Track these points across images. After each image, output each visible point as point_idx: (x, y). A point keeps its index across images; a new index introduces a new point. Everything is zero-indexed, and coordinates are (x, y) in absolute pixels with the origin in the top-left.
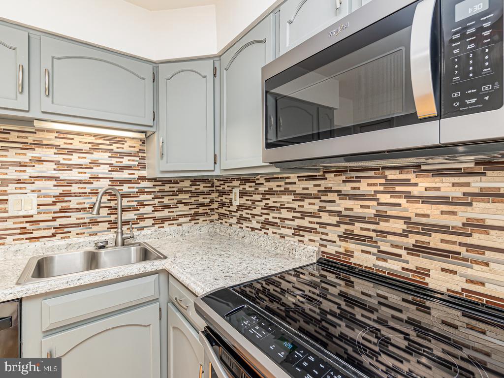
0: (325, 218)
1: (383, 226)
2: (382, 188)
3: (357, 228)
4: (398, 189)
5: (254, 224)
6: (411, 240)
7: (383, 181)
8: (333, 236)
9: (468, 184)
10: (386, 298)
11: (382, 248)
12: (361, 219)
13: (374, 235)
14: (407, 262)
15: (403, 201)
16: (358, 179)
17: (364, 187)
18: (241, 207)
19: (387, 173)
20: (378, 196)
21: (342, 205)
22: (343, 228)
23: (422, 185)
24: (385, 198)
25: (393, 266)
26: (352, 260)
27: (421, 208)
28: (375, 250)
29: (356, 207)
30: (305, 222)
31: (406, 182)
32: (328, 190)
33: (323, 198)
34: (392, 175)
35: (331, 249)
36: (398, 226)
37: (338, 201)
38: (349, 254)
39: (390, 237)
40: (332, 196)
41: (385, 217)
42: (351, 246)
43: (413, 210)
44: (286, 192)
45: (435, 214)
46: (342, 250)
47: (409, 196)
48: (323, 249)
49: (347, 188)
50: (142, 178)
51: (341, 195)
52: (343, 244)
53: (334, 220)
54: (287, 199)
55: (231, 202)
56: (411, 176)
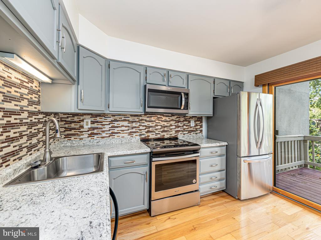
0: (141, 128)
1: (157, 128)
2: (156, 119)
3: (151, 129)
4: (160, 119)
6: (162, 130)
7: (157, 117)
8: (144, 133)
9: (170, 118)
10: (157, 144)
11: (156, 133)
12: (152, 127)
13: (154, 130)
14: (161, 134)
15: (160, 122)
16: (151, 117)
17: (153, 119)
19: (158, 116)
20: (156, 121)
21: (146, 124)
22: (147, 130)
23: (164, 118)
24: (157, 121)
25: (159, 136)
26: (149, 138)
27: (164, 123)
28: (155, 134)
29: (151, 124)
30: (134, 130)
31: (161, 118)
32: (142, 120)
33: (140, 122)
34: (159, 116)
35: (143, 136)
36: (160, 127)
37: (145, 123)
38: (148, 136)
39: (158, 130)
40: (143, 121)
41: (157, 126)
42: (149, 134)
43: (162, 123)
44: (125, 120)
45: (166, 124)
46: (146, 136)
47: (162, 121)
48: (141, 137)
49: (148, 119)
51: (146, 121)
52: (146, 134)
53: (144, 128)
54: (126, 123)
56: (162, 117)
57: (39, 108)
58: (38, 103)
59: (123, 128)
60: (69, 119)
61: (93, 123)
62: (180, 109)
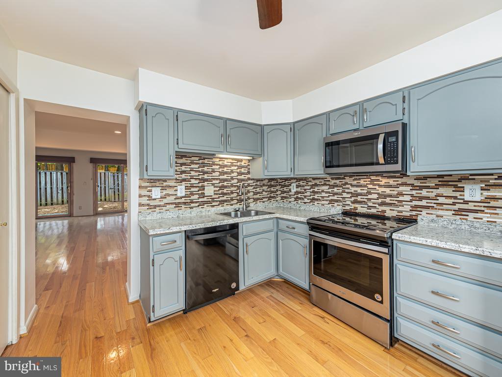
0: (345, 195)
1: (370, 197)
2: (369, 183)
3: (359, 199)
4: (375, 183)
5: (306, 200)
6: (380, 201)
7: (370, 180)
8: (348, 203)
9: (398, 181)
10: (371, 223)
11: (369, 205)
12: (361, 194)
13: (366, 200)
14: (378, 209)
15: (377, 187)
16: (359, 179)
17: (362, 182)
18: (297, 193)
19: (371, 177)
20: (368, 185)
21: (353, 189)
22: (353, 199)
23: (384, 181)
24: (370, 186)
25: (373, 211)
26: (357, 211)
27: (383, 189)
28: (366, 206)
29: (359, 190)
30: (335, 198)
31: (378, 180)
32: (346, 184)
33: (344, 187)
34: (373, 178)
35: (347, 208)
36: (376, 196)
37: (351, 188)
38: (356, 208)
39: (372, 201)
40: (347, 186)
41: (370, 193)
42: (357, 205)
43: (381, 190)
44: (325, 184)
45: (388, 191)
46: (352, 208)
47: (380, 186)
48: (344, 208)
49: (355, 183)
50: (249, 179)
51: (352, 185)
52: (353, 205)
53: (349, 196)
54: (325, 188)
55: (290, 190)
56: (380, 178)
57: (249, 176)
58: (249, 173)
59: (324, 194)
60: (283, 183)
61: (298, 187)
62: (378, 164)
